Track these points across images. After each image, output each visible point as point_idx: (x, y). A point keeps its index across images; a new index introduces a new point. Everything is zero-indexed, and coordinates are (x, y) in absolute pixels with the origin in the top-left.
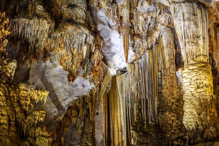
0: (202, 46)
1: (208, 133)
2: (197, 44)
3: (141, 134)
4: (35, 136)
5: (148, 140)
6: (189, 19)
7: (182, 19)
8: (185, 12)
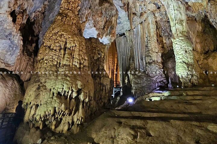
0: (185, 27)
1: (193, 80)
2: (182, 24)
3: (136, 77)
4: (100, 77)
5: (141, 81)
6: (177, 10)
7: (173, 9)
8: (175, 5)
